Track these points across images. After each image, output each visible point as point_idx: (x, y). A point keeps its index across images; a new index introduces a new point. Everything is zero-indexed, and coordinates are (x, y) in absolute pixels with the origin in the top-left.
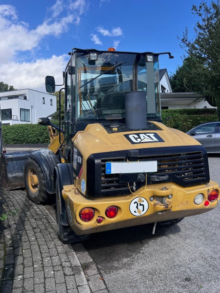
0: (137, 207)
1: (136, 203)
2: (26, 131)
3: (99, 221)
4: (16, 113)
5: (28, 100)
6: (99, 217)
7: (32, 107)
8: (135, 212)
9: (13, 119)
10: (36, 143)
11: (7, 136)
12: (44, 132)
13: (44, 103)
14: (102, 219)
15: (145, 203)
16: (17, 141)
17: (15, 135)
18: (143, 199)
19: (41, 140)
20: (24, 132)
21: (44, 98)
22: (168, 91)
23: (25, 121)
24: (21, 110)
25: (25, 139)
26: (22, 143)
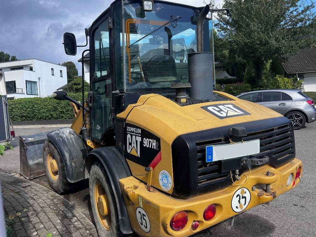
0: (239, 201)
1: (238, 197)
2: (36, 106)
3: (194, 227)
4: (20, 85)
5: (34, 71)
6: (194, 221)
7: (39, 79)
8: (237, 207)
9: (17, 92)
10: (49, 119)
11: (13, 112)
12: (58, 106)
13: (53, 75)
14: (198, 223)
15: (247, 195)
16: (26, 118)
17: (23, 110)
18: (245, 190)
19: (55, 115)
20: (34, 106)
21: (52, 69)
22: (185, 61)
23: (32, 94)
24: (27, 82)
25: (35, 115)
26: (32, 120)
